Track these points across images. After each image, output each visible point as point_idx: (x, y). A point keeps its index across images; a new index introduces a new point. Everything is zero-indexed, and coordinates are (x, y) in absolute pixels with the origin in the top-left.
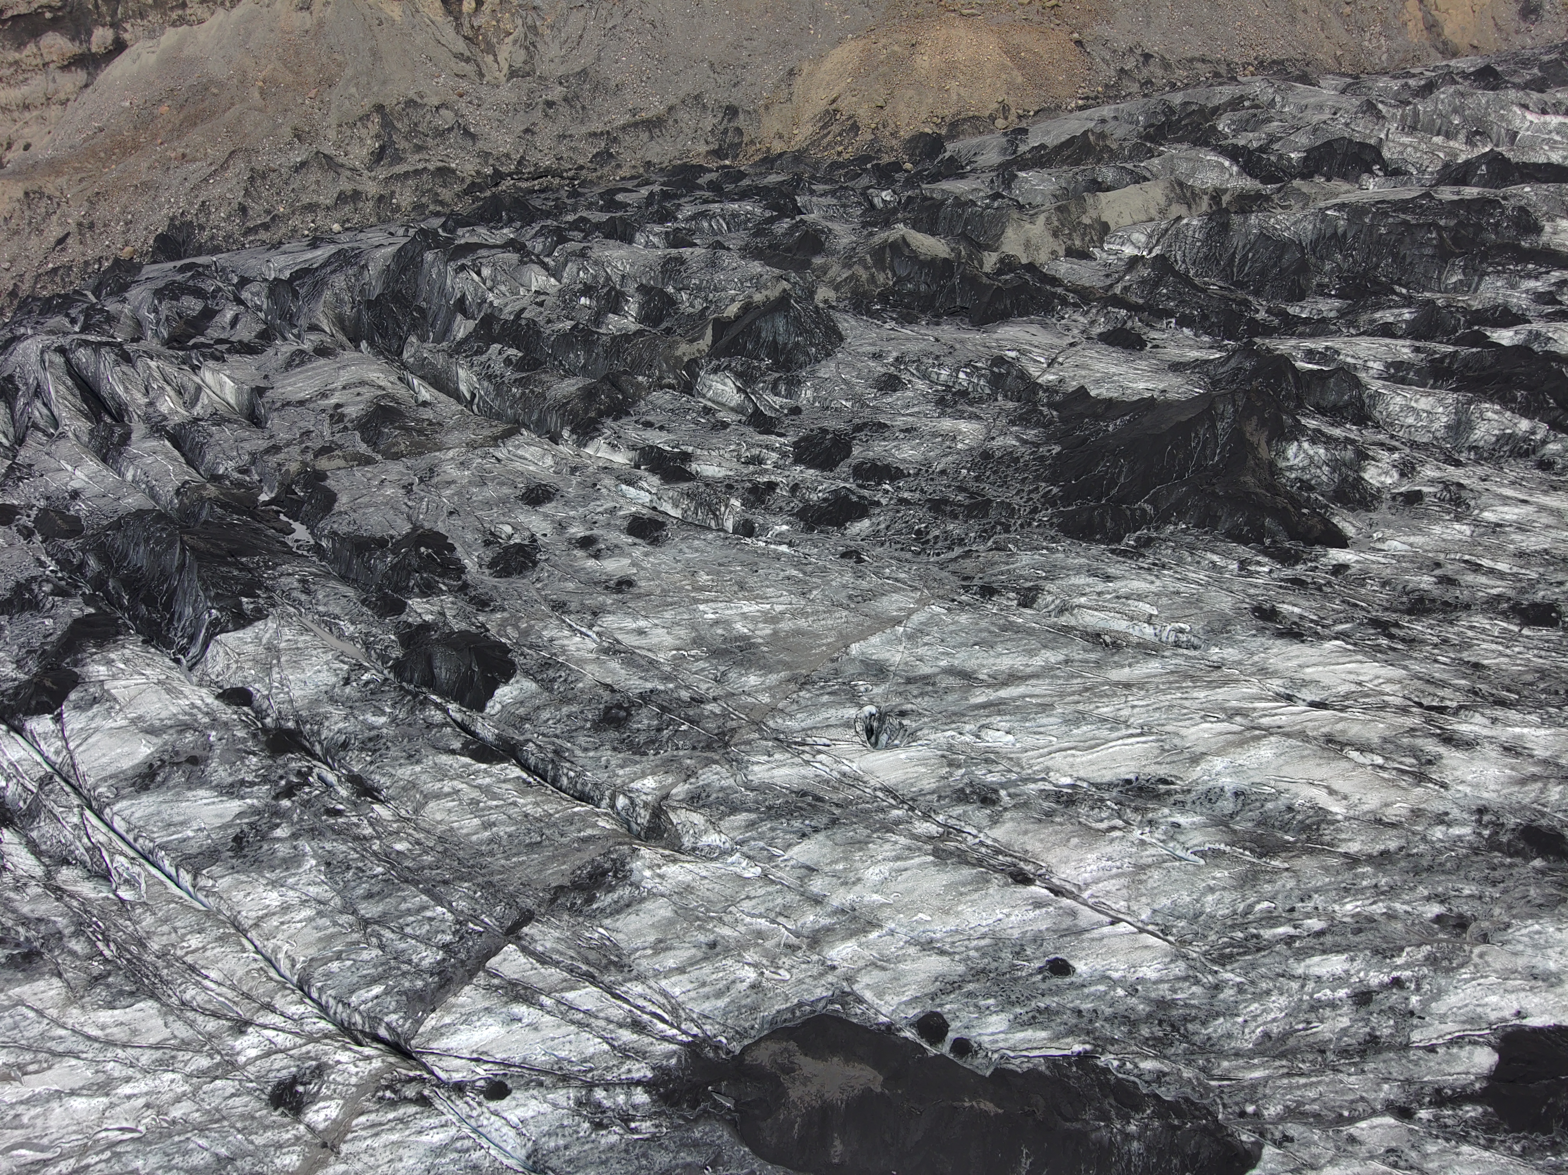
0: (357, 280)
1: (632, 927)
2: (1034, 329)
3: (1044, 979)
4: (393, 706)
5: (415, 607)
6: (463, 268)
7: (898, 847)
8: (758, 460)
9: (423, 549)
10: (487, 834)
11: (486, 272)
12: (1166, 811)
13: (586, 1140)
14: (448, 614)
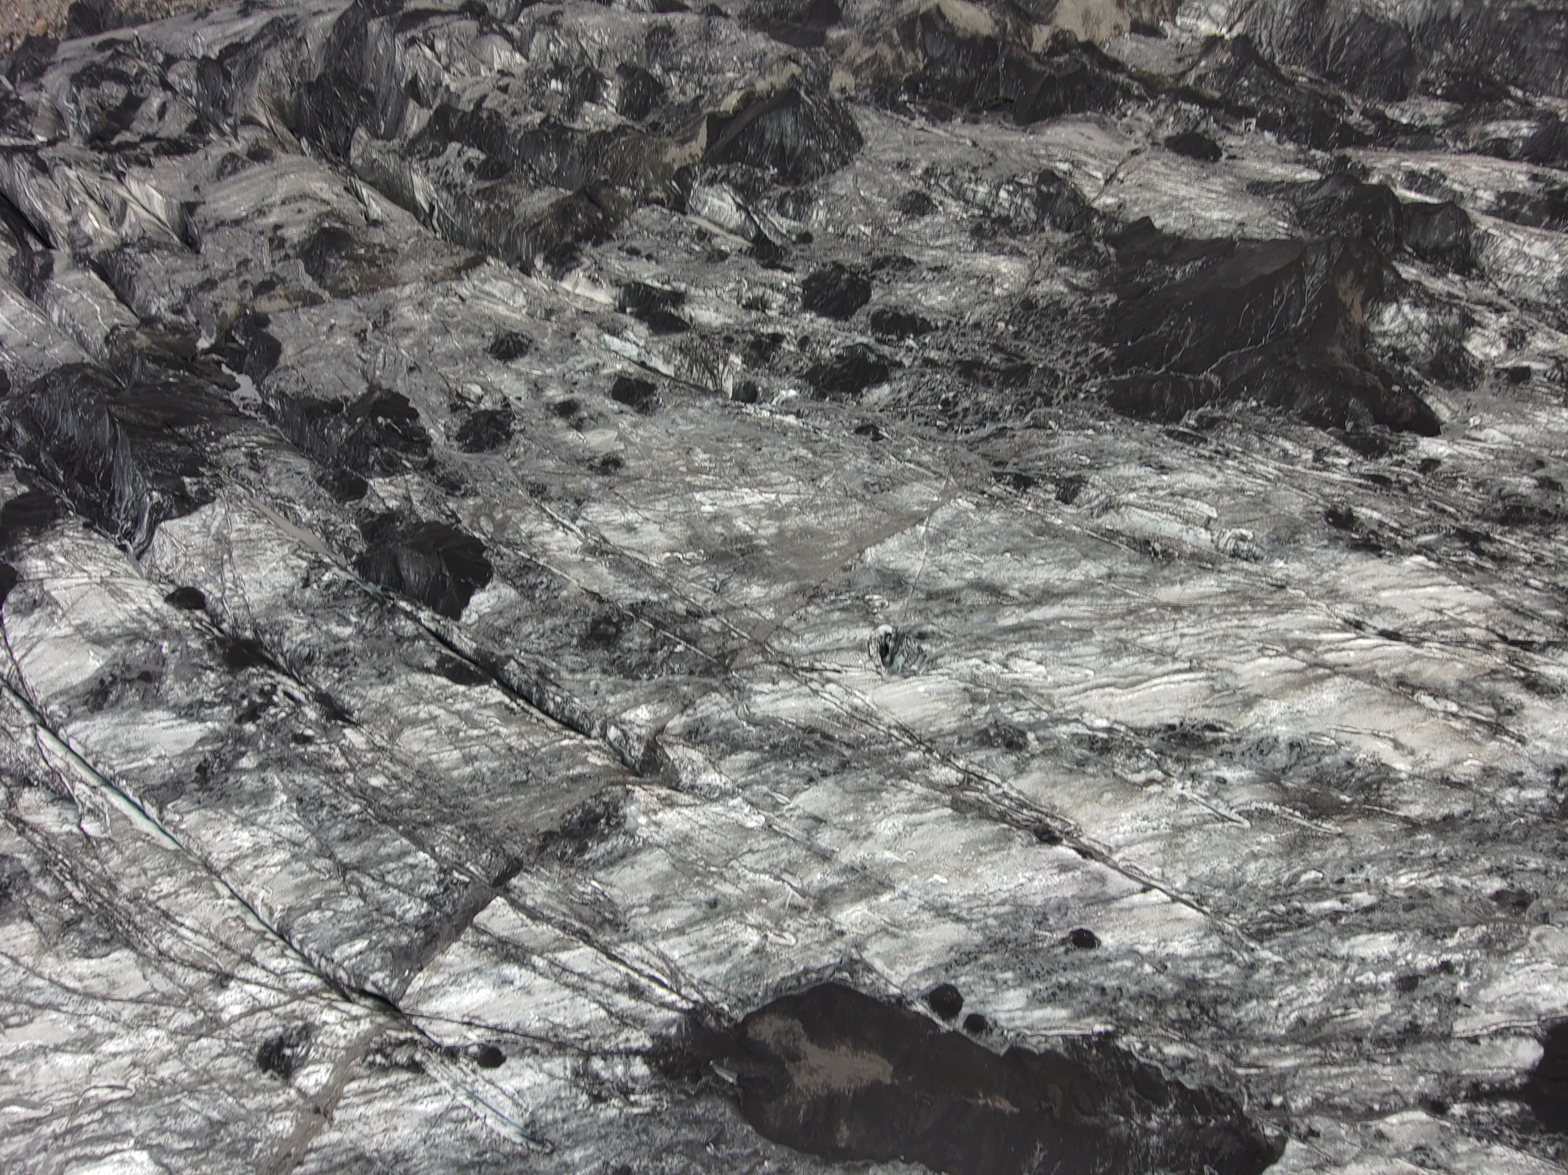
1: (627, 882)
2: (1091, 130)
3: (1067, 952)
4: (359, 615)
5: (377, 489)
6: (413, 41)
7: (914, 796)
8: (761, 304)
9: (380, 420)
10: (468, 770)
11: (440, 46)
12: (1210, 762)
13: (585, 1114)
14: (415, 499)
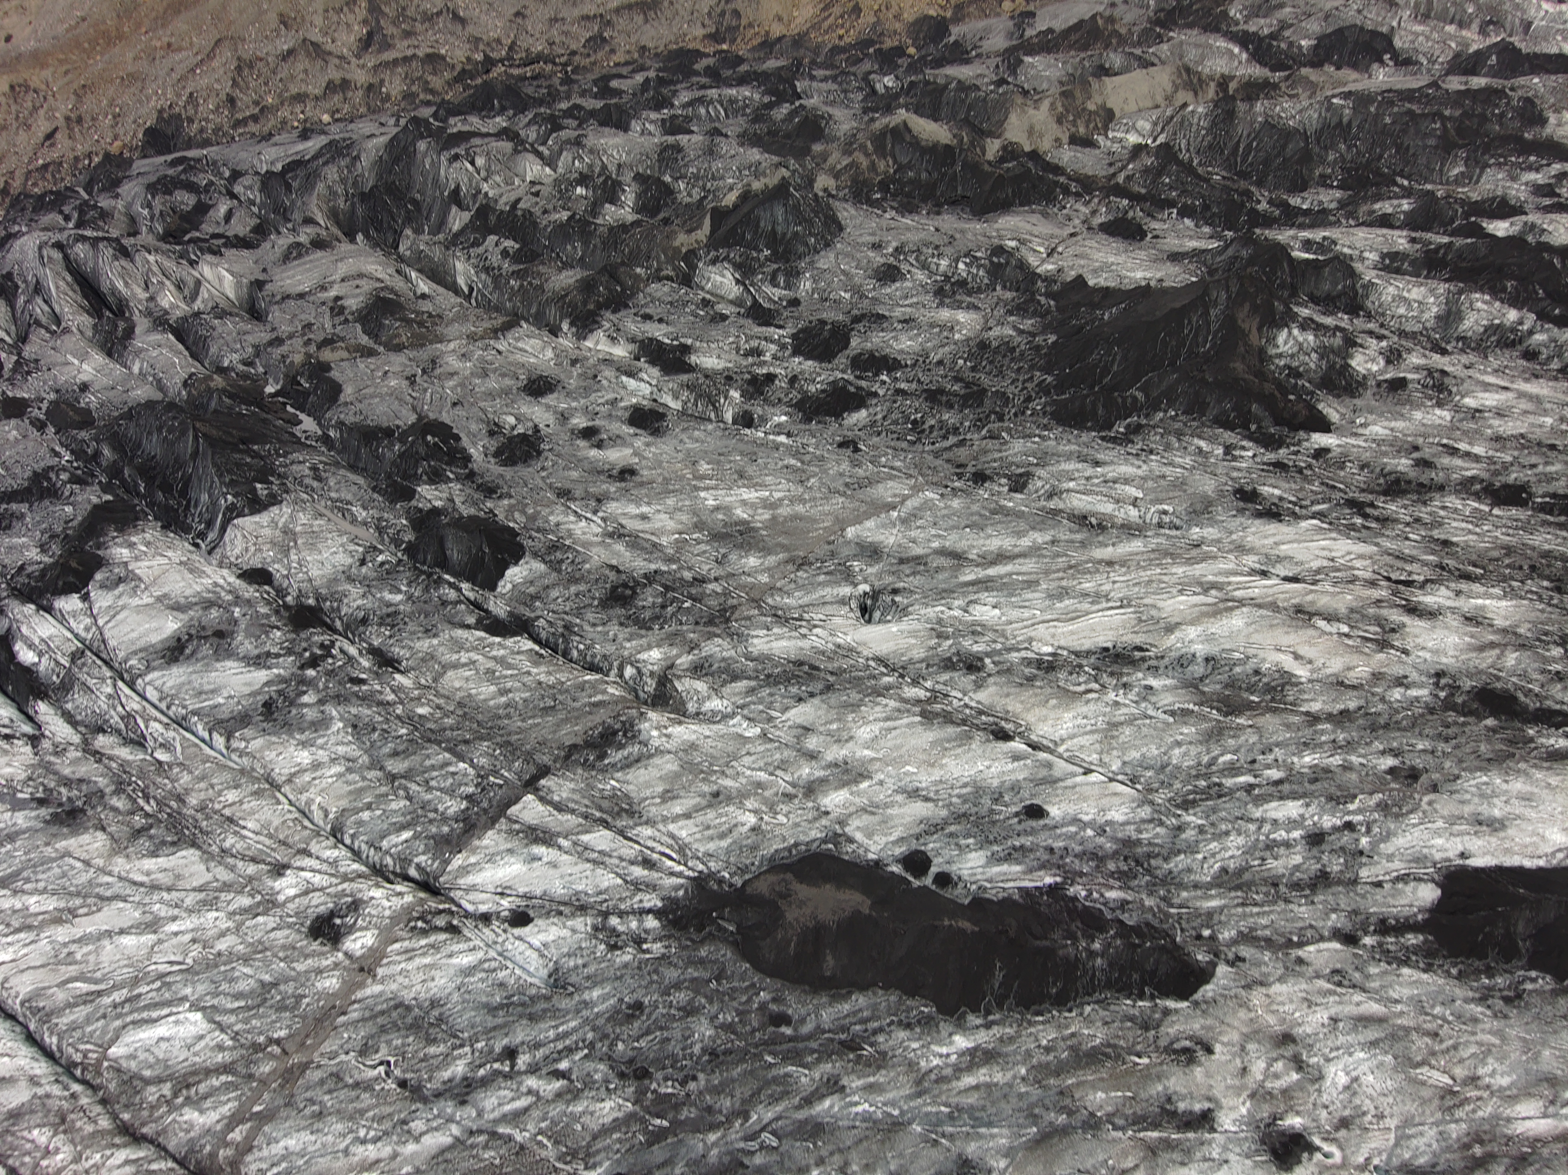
0: (350, 172)
1: (641, 779)
2: (1035, 218)
3: (1020, 822)
4: (409, 585)
5: (424, 493)
6: (456, 157)
7: (888, 709)
8: (757, 352)
9: (429, 438)
10: (503, 699)
11: (480, 161)
12: (1140, 675)
13: (603, 959)
14: (457, 500)
